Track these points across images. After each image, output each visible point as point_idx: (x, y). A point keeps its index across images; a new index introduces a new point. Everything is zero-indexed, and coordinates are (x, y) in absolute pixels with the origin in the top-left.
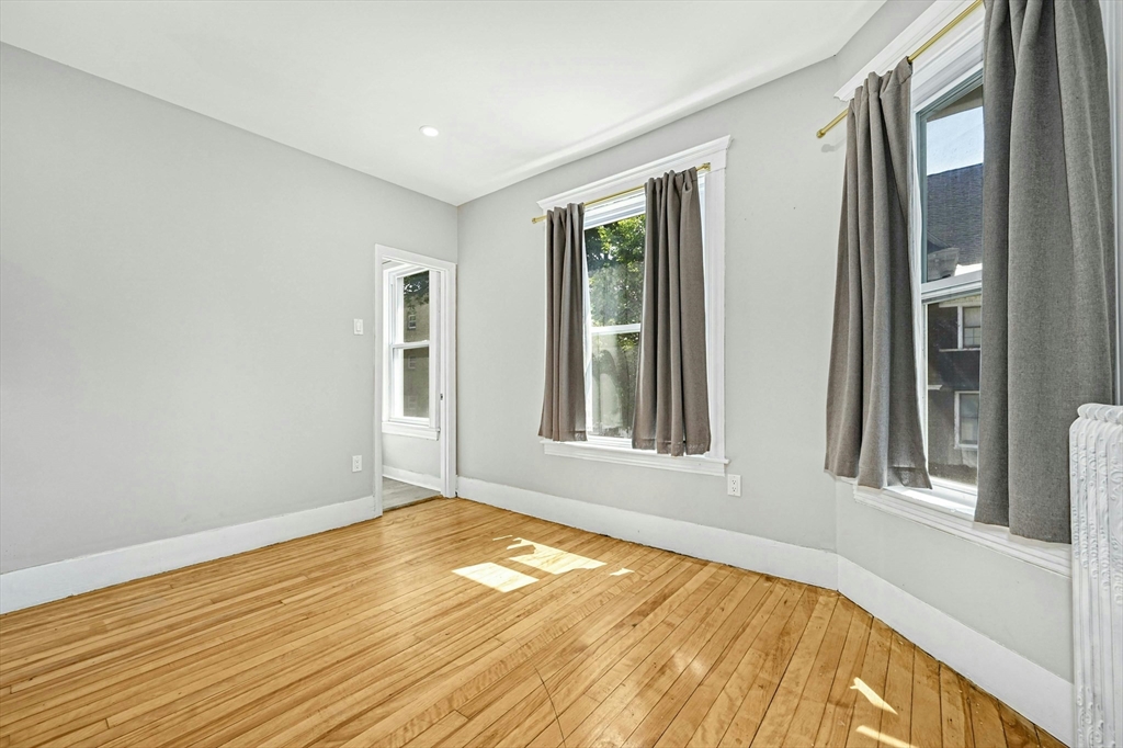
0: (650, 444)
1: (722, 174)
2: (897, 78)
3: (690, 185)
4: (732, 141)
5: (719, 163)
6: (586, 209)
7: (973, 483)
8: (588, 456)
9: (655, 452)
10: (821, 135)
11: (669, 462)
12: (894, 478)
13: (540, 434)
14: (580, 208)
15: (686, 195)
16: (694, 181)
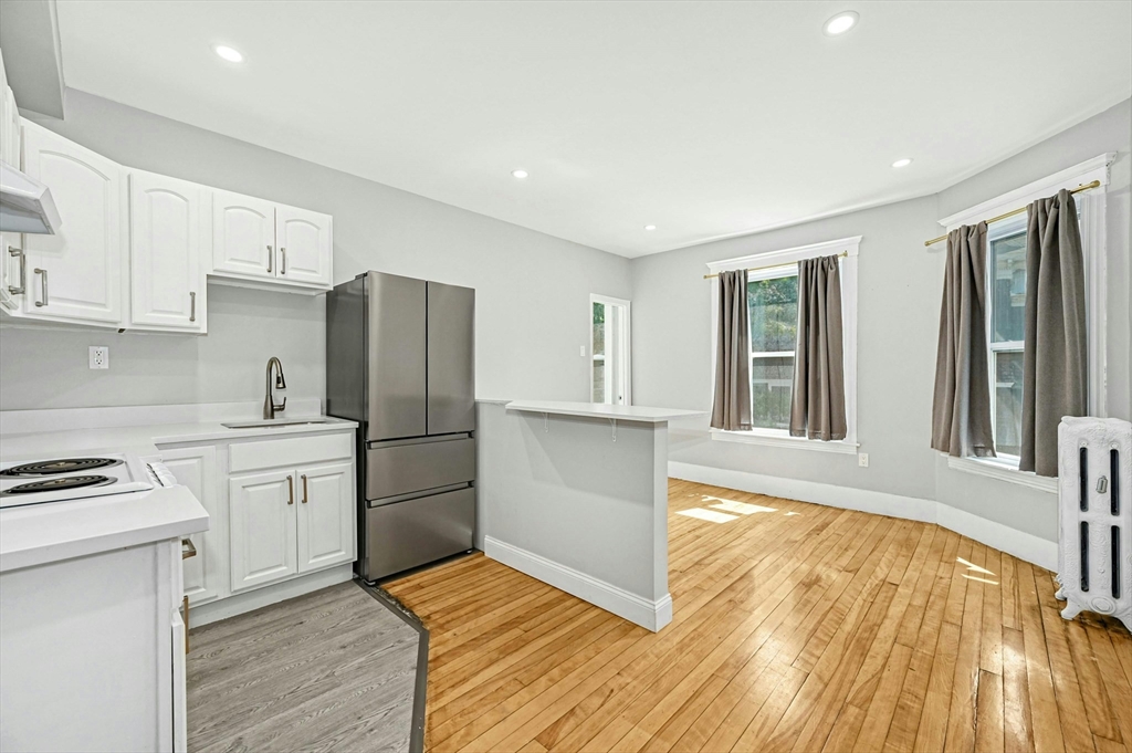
0: (802, 433)
1: (856, 259)
2: (978, 231)
3: (833, 266)
4: (863, 238)
5: (853, 252)
6: (749, 274)
7: (1017, 454)
8: (749, 441)
9: (807, 438)
10: (927, 244)
11: (820, 445)
12: (971, 452)
13: (712, 426)
14: (745, 272)
15: (831, 273)
16: (836, 263)
